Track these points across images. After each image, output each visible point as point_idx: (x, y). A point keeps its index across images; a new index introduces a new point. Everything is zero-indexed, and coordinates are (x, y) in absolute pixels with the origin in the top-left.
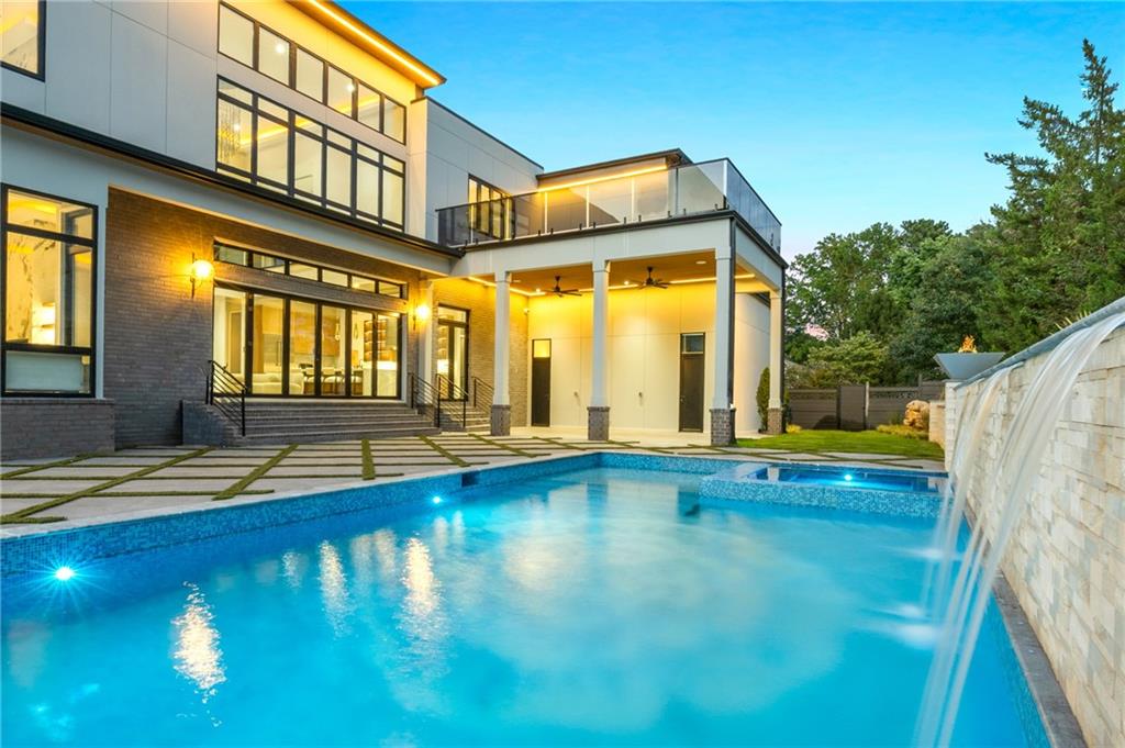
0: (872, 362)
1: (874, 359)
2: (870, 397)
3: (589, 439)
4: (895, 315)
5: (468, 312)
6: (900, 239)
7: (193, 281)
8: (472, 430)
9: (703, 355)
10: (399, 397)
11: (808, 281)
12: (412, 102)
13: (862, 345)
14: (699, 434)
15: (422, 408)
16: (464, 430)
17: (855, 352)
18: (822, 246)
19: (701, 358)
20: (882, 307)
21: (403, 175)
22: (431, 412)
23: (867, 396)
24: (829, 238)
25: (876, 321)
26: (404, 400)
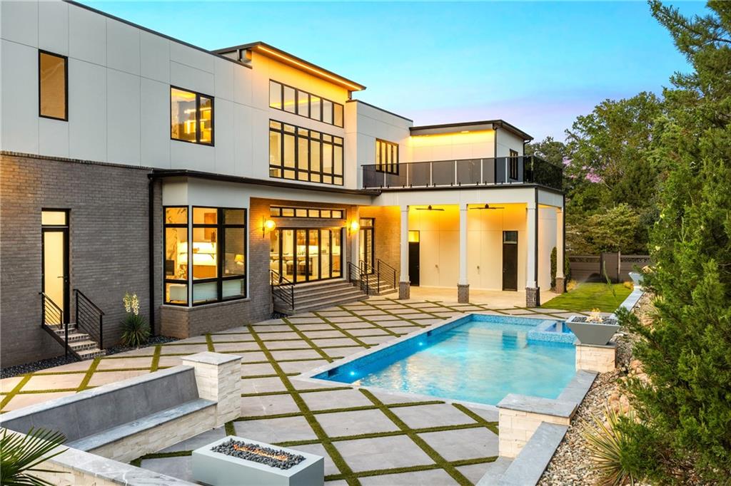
0: (629, 227)
1: (630, 224)
2: (621, 261)
3: (459, 302)
4: (652, 180)
5: (373, 220)
6: (662, 106)
7: (264, 229)
8: (383, 294)
9: (517, 245)
10: (341, 276)
11: (588, 138)
12: (347, 102)
13: (622, 213)
14: (515, 292)
15: (354, 282)
16: (378, 294)
17: (617, 220)
18: (599, 109)
19: (515, 247)
20: (642, 174)
21: (342, 146)
22: (359, 284)
23: (619, 260)
24: (604, 103)
25: (637, 184)
26: (345, 278)
